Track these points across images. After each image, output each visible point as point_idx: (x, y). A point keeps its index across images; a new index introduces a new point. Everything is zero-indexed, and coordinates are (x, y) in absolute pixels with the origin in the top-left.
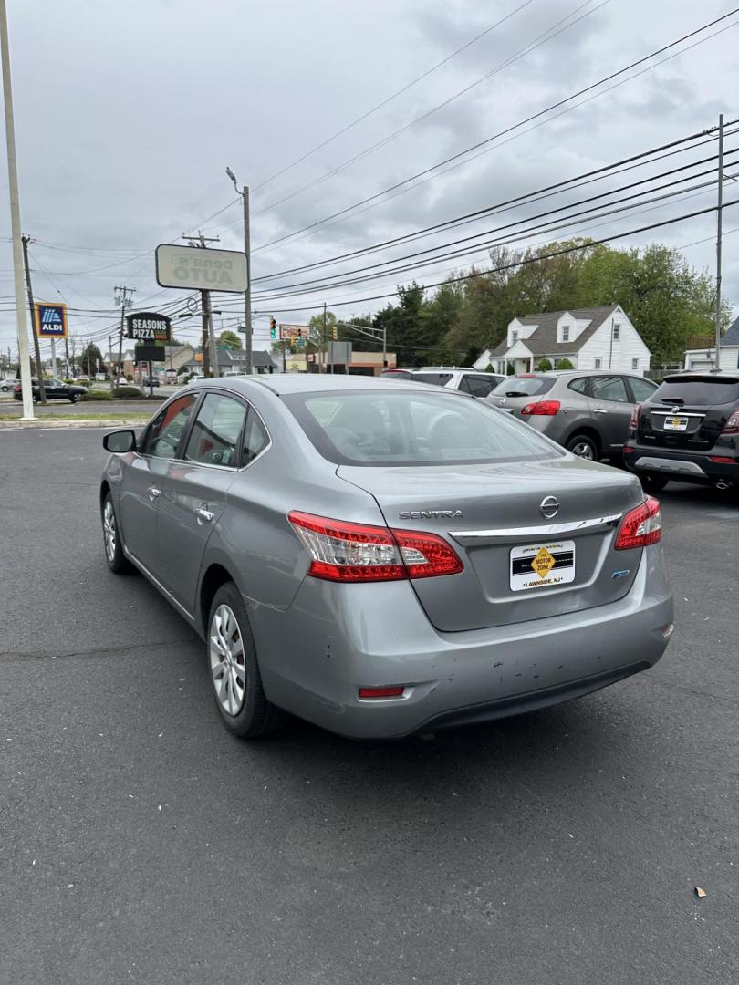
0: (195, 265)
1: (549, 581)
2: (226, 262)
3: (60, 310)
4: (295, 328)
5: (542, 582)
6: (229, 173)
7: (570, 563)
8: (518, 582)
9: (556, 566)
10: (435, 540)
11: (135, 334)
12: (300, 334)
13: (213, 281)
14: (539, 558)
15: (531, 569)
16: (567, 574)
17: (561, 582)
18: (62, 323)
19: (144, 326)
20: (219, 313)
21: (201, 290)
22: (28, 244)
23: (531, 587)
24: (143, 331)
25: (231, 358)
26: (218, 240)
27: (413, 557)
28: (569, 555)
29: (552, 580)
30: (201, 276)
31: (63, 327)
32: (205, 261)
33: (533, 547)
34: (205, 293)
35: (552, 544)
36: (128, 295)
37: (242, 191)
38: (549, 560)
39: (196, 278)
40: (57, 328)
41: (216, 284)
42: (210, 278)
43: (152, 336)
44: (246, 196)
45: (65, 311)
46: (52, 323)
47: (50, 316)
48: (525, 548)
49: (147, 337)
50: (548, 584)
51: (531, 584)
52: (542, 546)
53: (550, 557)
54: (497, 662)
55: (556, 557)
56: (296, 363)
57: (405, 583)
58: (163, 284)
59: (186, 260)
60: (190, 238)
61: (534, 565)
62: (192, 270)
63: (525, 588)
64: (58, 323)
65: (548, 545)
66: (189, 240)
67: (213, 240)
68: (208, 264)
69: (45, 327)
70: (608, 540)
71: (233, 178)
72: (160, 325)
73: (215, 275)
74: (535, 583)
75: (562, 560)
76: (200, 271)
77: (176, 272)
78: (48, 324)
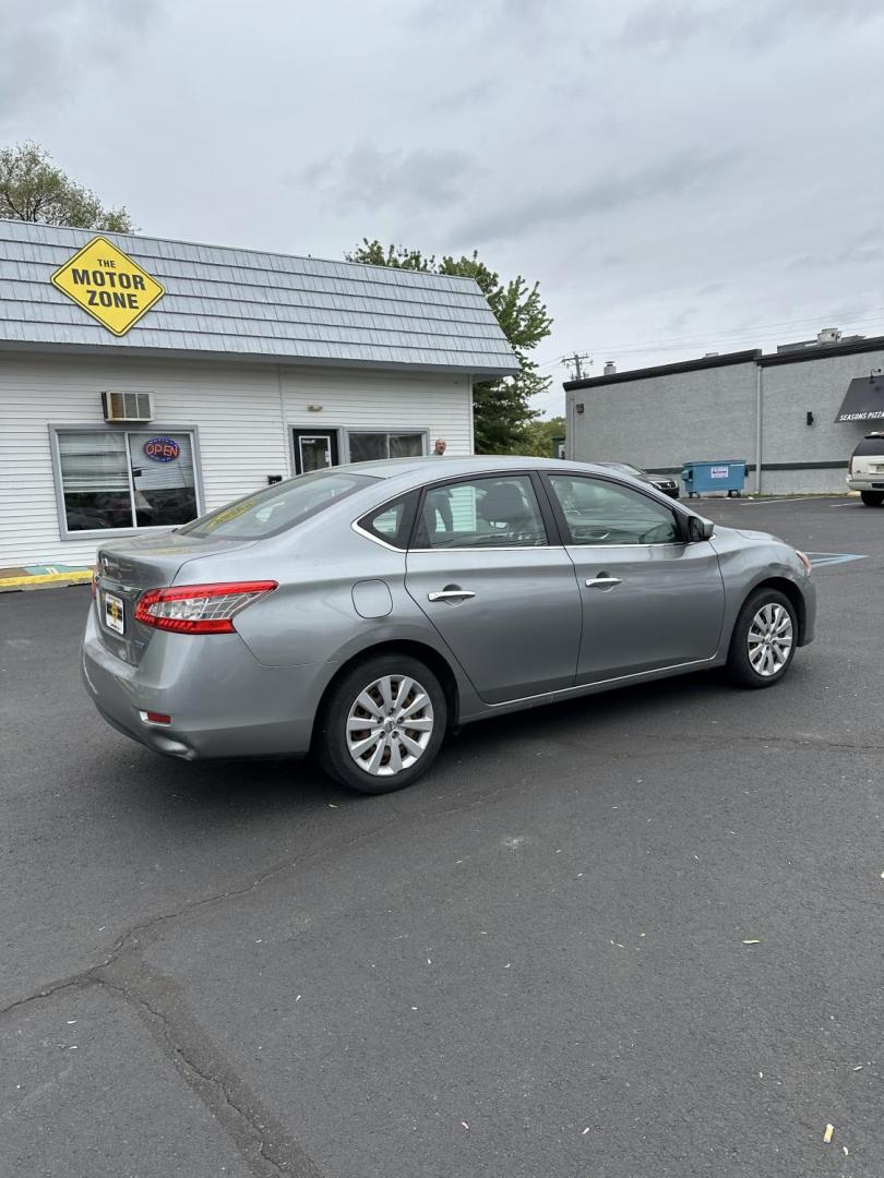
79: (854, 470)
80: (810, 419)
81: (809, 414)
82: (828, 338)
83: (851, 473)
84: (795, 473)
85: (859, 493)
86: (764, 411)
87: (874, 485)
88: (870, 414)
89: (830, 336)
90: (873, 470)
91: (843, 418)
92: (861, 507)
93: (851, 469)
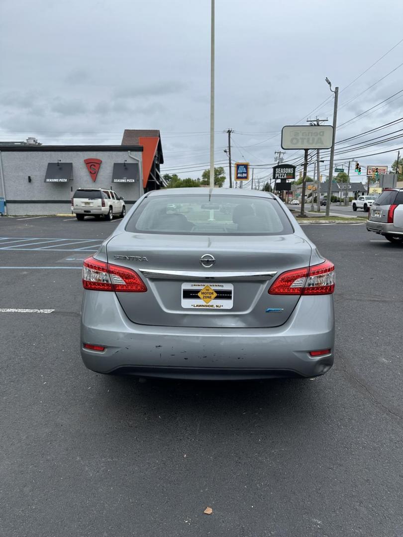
0: (303, 135)
1: (212, 306)
2: (320, 132)
3: (246, 166)
4: (374, 168)
5: (206, 306)
6: (327, 80)
7: (230, 298)
8: (187, 303)
9: (217, 298)
10: (129, 272)
11: (276, 176)
12: (377, 171)
13: (312, 143)
14: (205, 291)
15: (198, 297)
16: (228, 304)
17: (221, 308)
18: (247, 173)
19: (282, 172)
20: (323, 161)
21: (305, 149)
22: (231, 133)
23: (197, 307)
24: (281, 174)
25: (339, 188)
26: (327, 120)
27: (117, 280)
28: (230, 292)
29: (215, 306)
30: (305, 141)
31: (247, 175)
32: (309, 133)
33: (200, 284)
34: (306, 150)
35: (214, 284)
36: (282, 155)
37: (334, 90)
38: (212, 293)
39: (303, 143)
40: (245, 175)
41: (314, 145)
42: (311, 141)
43: (285, 177)
44: (336, 92)
45: (249, 167)
46: (242, 173)
47: (242, 169)
48: (193, 284)
49: (283, 178)
50: (211, 308)
51: (197, 306)
52: (206, 284)
53: (213, 291)
54: (158, 345)
55: (217, 292)
56: (376, 189)
57: (113, 294)
58: (285, 148)
59: (298, 134)
60: (311, 121)
61: (200, 294)
62: (301, 138)
63: (193, 307)
64: (245, 173)
65: (212, 284)
66: (310, 122)
67: (324, 121)
68: (310, 134)
69: (239, 175)
70: (264, 287)
71: (329, 83)
72: (290, 171)
73: (313, 139)
74: (200, 306)
75: (223, 295)
76: (305, 139)
77: (292, 140)
78: (240, 173)
79: (75, 204)
80: (30, 180)
81: (29, 177)
82: (32, 142)
83: (73, 205)
84: (25, 205)
85: (75, 215)
86: (5, 174)
87: (85, 211)
88: (60, 180)
89: (33, 141)
90: (83, 205)
91: (48, 180)
92: (75, 221)
93: (73, 204)
